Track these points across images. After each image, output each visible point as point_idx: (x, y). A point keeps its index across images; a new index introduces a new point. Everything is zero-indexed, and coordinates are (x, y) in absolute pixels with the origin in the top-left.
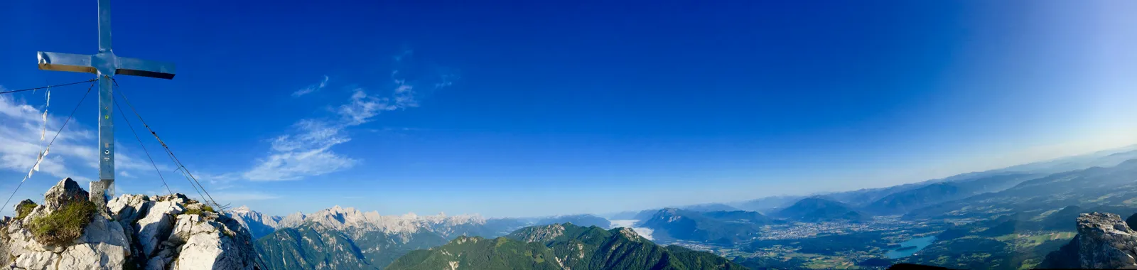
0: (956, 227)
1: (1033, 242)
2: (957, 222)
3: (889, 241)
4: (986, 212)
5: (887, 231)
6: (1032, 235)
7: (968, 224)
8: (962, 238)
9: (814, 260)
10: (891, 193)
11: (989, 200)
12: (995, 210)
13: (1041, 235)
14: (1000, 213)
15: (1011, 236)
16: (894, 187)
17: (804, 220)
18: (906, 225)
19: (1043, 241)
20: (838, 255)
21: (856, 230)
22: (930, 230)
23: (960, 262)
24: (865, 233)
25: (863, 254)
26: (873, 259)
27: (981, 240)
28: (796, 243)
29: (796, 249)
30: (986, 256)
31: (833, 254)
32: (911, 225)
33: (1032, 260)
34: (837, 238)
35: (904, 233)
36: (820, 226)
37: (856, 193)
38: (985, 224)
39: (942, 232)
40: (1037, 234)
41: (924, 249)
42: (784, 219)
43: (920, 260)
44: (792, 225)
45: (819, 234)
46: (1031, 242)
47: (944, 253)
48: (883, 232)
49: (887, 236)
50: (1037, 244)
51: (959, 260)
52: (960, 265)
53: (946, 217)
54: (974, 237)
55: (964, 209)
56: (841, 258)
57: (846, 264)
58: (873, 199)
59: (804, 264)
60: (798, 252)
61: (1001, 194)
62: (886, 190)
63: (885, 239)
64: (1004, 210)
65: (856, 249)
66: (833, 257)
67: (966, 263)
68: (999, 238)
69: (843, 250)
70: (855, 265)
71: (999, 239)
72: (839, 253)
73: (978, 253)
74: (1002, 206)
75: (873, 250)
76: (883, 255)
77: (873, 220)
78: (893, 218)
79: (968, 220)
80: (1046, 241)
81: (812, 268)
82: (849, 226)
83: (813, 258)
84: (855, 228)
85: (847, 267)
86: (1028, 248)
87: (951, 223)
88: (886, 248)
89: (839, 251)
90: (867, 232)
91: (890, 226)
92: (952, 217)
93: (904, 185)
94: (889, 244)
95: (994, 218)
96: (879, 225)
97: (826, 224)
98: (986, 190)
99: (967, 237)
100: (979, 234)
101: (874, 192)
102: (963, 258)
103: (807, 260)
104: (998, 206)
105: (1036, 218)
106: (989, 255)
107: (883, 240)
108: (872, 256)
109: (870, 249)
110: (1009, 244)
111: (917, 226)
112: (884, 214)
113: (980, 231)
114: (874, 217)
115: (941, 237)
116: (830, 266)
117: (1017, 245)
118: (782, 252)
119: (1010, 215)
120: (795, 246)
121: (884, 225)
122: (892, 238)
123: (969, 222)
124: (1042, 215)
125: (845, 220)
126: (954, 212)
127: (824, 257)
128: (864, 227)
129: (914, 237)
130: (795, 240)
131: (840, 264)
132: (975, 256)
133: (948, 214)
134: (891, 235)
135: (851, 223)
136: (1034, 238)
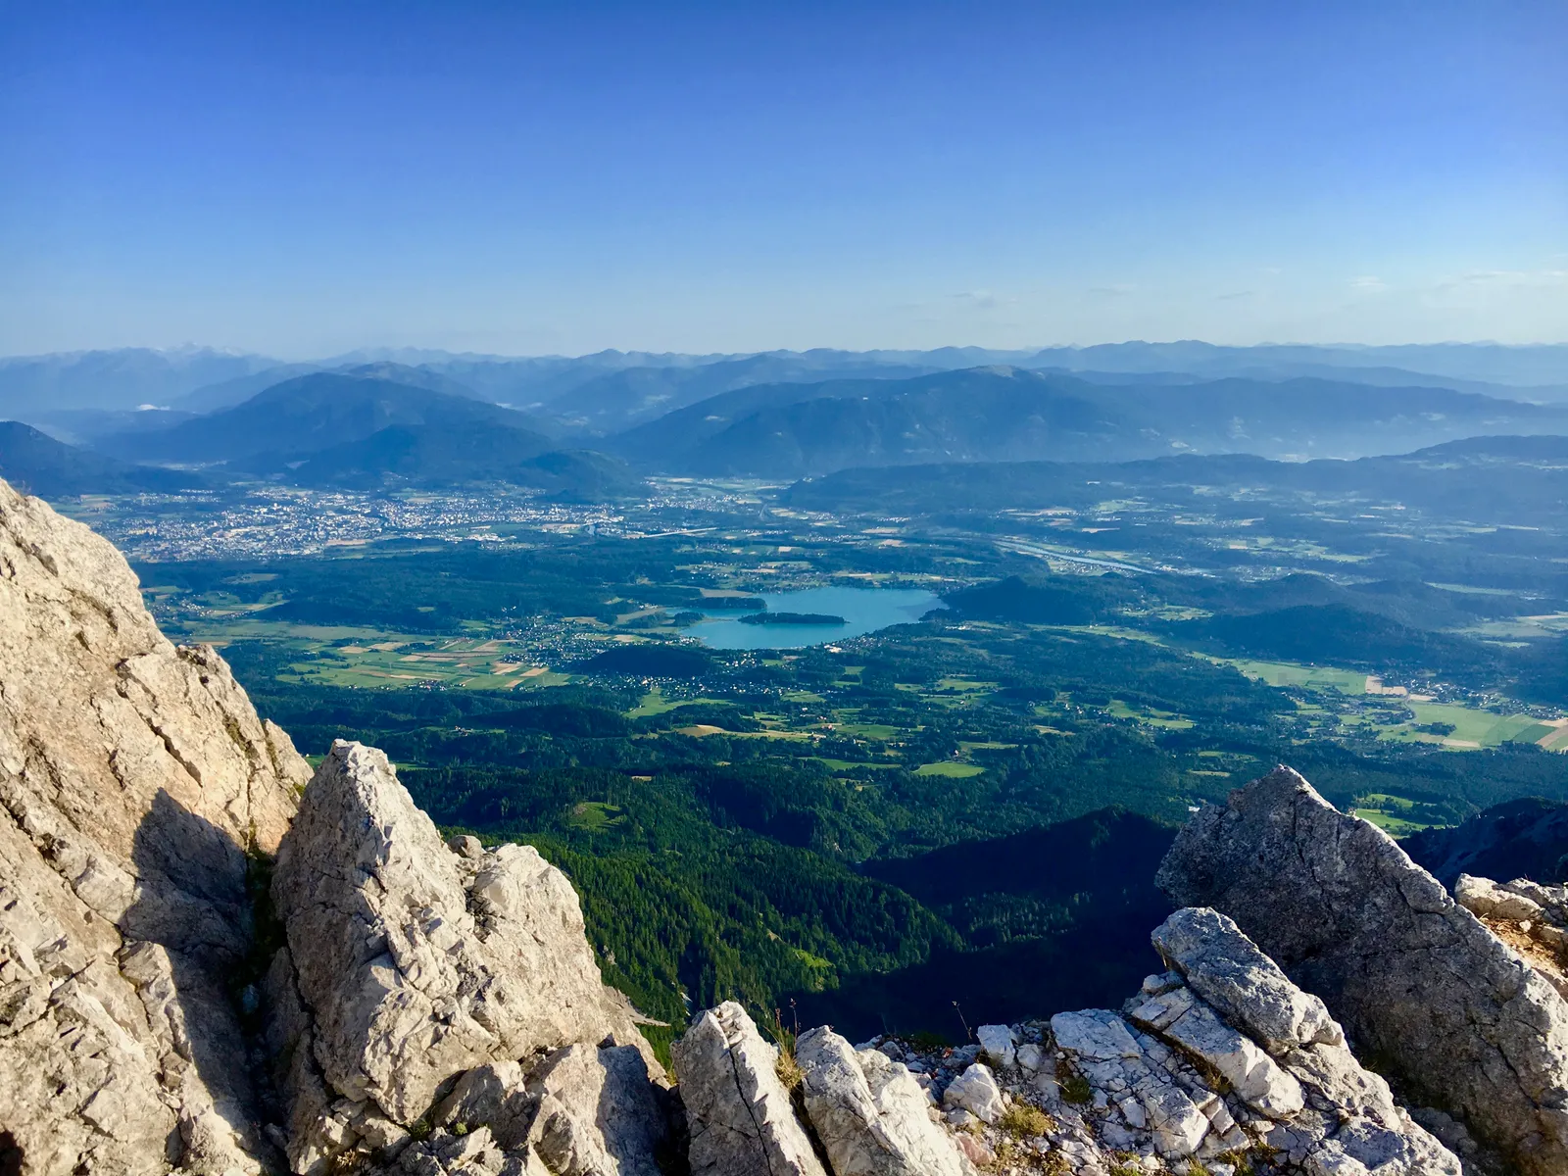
0: (1056, 579)
1: (1444, 730)
2: (1060, 561)
3: (712, 584)
4: (1215, 543)
5: (702, 541)
6: (1442, 699)
7: (1111, 575)
8: (1074, 629)
9: (347, 650)
10: (745, 382)
11: (1240, 493)
12: (1263, 542)
13: (1496, 710)
14: (1287, 561)
15: (1330, 675)
16: (761, 358)
17: (302, 480)
18: (803, 528)
19: (1495, 742)
20: (476, 635)
21: (564, 530)
22: (923, 564)
23: (1044, 722)
24: (603, 543)
25: (588, 628)
26: (631, 649)
27: (1166, 656)
28: (254, 579)
29: (256, 607)
30: (1171, 725)
31: (450, 630)
32: (821, 531)
33: (1407, 804)
34: (472, 562)
35: (787, 557)
36: (389, 509)
37: (575, 367)
38: (1197, 591)
39: (973, 581)
40: (1474, 703)
41: (878, 634)
42: (196, 468)
43: (850, 671)
44: (235, 499)
45: (378, 545)
46: (1422, 729)
47: (979, 671)
48: (687, 540)
49: (708, 557)
50: (1453, 743)
51: (1041, 711)
52: (1043, 730)
53: (1012, 527)
54: (1132, 635)
55: (1106, 509)
56: (489, 647)
57: (511, 668)
58: (655, 402)
59: (297, 667)
60: (265, 616)
61: (1324, 475)
62: (727, 367)
63: (693, 569)
64: (1316, 552)
65: (559, 608)
66: (449, 642)
67: (1073, 728)
68: (1255, 665)
69: (502, 616)
70: (554, 670)
71: (1252, 670)
72: (479, 626)
73: (1133, 702)
74: (1314, 531)
75: (636, 615)
76: (677, 631)
77: (648, 492)
78: (742, 492)
79: (1119, 561)
80: (1508, 745)
81: (339, 682)
82: (533, 514)
83: (347, 642)
84: (561, 523)
85: (514, 683)
86: (1404, 747)
87: (1031, 558)
88: (696, 607)
89: (480, 617)
90: (616, 542)
91: (724, 521)
92: (1037, 532)
93: (814, 353)
94: (708, 593)
95: (1247, 575)
96: (673, 516)
97: (422, 500)
98: (1240, 439)
99: (1098, 630)
100: (1157, 627)
101: (665, 371)
102: (1060, 708)
103: (314, 649)
104: (1280, 526)
105: (1489, 629)
106: (1187, 724)
107: (684, 574)
108: (624, 639)
109: (622, 608)
110: (1305, 708)
111: (857, 541)
112: (699, 471)
113: (1167, 617)
114: (652, 482)
115: (962, 603)
116: (436, 676)
117: (1348, 720)
118: (184, 616)
119: (1346, 581)
120: (248, 594)
121: (695, 515)
122: (726, 570)
123: (1118, 568)
124: (1533, 625)
125: (517, 490)
126: (1057, 515)
127: (406, 640)
128: (604, 521)
129: (836, 583)
130: (252, 565)
131: (486, 669)
132: (1120, 711)
133: (1024, 516)
134: (721, 559)
135: (543, 502)
136: (1450, 713)
